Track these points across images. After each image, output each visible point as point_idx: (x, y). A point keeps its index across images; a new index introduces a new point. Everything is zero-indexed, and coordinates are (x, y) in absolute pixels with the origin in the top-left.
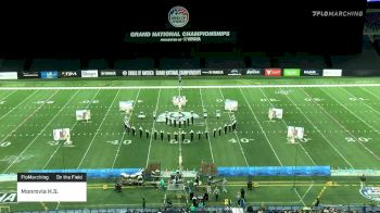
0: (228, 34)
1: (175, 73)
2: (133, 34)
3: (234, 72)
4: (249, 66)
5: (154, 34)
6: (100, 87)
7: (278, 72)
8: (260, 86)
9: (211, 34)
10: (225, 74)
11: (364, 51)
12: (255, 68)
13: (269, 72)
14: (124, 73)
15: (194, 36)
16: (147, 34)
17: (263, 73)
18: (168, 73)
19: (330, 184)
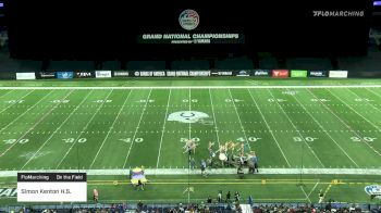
0: (237, 36)
1: (185, 73)
2: (145, 37)
3: (243, 73)
4: (258, 67)
5: (166, 37)
6: (113, 87)
7: (285, 73)
8: (267, 86)
9: (220, 36)
10: (234, 74)
11: (370, 53)
12: (264, 69)
13: (276, 73)
14: (137, 74)
15: (204, 39)
16: (158, 36)
17: (271, 74)
18: (179, 73)
19: (336, 182)
